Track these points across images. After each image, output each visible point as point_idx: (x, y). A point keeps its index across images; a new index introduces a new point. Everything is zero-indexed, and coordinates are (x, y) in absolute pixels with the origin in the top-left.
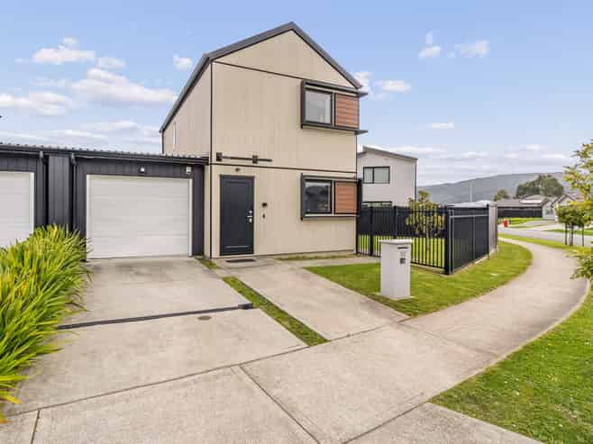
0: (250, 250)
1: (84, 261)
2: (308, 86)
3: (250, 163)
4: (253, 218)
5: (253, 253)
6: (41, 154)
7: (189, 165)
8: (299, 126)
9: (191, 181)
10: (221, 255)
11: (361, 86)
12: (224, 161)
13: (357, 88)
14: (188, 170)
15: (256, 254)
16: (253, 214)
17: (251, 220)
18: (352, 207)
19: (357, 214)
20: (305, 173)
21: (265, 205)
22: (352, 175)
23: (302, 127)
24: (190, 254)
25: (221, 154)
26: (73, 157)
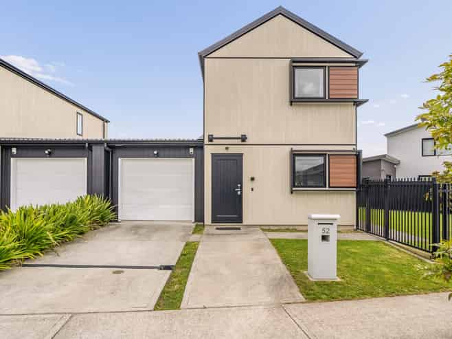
0: (240, 220)
1: (117, 221)
2: (297, 64)
3: (239, 141)
4: (241, 191)
5: (242, 222)
6: (87, 145)
7: (192, 147)
8: (288, 103)
9: (193, 159)
10: (212, 222)
11: (361, 54)
12: (215, 141)
13: (355, 57)
14: (191, 150)
15: (245, 223)
16: (241, 188)
17: (239, 193)
18: (351, 180)
19: (356, 188)
20: (295, 148)
21: (253, 179)
22: (351, 148)
23: (291, 105)
24: (193, 221)
25: (212, 135)
26: (106, 145)
